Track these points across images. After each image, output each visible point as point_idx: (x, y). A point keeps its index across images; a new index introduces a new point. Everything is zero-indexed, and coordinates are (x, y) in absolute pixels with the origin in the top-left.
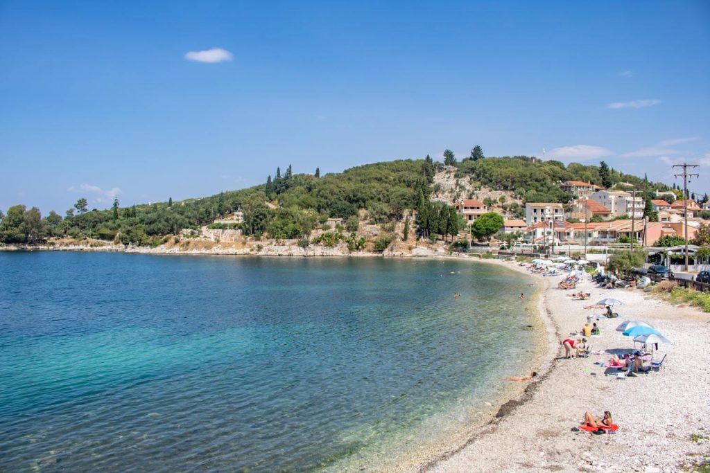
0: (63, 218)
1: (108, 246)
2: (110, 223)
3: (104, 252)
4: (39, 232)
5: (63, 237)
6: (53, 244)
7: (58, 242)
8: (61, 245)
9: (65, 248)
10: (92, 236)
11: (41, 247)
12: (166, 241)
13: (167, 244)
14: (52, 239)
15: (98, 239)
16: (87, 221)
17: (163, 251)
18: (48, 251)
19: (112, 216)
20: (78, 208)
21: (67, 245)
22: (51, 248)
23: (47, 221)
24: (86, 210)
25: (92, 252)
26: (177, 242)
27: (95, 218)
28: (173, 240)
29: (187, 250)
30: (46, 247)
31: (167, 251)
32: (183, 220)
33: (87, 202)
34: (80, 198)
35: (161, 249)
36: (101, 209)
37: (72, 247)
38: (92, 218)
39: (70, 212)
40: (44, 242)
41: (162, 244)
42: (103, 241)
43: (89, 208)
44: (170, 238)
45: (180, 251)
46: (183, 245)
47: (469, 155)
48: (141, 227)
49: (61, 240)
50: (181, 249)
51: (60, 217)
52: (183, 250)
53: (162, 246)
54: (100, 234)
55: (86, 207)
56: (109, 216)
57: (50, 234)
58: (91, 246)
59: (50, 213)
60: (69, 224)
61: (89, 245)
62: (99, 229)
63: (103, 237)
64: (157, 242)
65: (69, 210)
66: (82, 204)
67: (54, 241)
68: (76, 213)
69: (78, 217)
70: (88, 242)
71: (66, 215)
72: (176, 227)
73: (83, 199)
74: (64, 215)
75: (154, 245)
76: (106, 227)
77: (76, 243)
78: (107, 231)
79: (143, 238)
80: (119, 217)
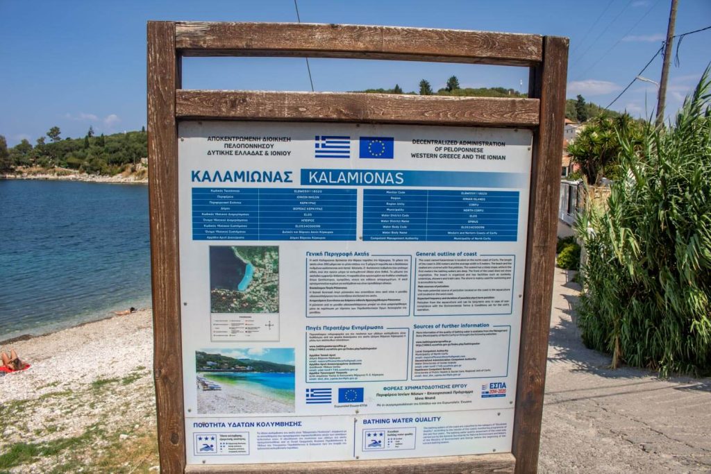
0: (33, 147)
1: (74, 175)
2: (80, 153)
3: (68, 181)
4: (6, 160)
5: (31, 166)
6: (20, 173)
7: (25, 171)
8: (28, 174)
9: (33, 177)
10: (59, 165)
11: (8, 176)
12: (123, 170)
13: (124, 173)
14: (19, 168)
15: (66, 168)
16: (57, 150)
17: (119, 180)
18: (15, 179)
19: (83, 145)
20: (51, 137)
21: (35, 174)
22: (19, 176)
23: (16, 150)
24: (59, 139)
25: (57, 180)
26: (133, 171)
27: (65, 146)
28: (129, 170)
29: (141, 179)
30: (13, 176)
31: (122, 180)
32: (142, 148)
33: (60, 131)
34: (53, 126)
35: (118, 178)
36: (74, 138)
37: (39, 176)
38: (62, 147)
39: (41, 140)
40: (12, 171)
41: (119, 173)
42: (70, 170)
43: (63, 137)
44: (127, 167)
45: (135, 180)
46: (138, 175)
47: (445, 86)
48: (105, 156)
49: (30, 169)
50: (137, 178)
51: (31, 146)
52: (138, 180)
53: (119, 175)
54: (68, 163)
55: (59, 136)
56: (80, 145)
57: (19, 164)
58: (58, 175)
59: (22, 141)
60: (39, 152)
61: (56, 174)
62: (66, 158)
63: (71, 166)
64: (115, 171)
65: (40, 138)
66: (54, 132)
67: (22, 170)
68: (48, 141)
69: (50, 146)
70: (55, 171)
71: (37, 144)
72: (134, 156)
73: (56, 128)
74: (34, 144)
75: (112, 174)
76: (75, 156)
77: (44, 171)
78: (75, 160)
79: (103, 167)
80: (91, 146)
